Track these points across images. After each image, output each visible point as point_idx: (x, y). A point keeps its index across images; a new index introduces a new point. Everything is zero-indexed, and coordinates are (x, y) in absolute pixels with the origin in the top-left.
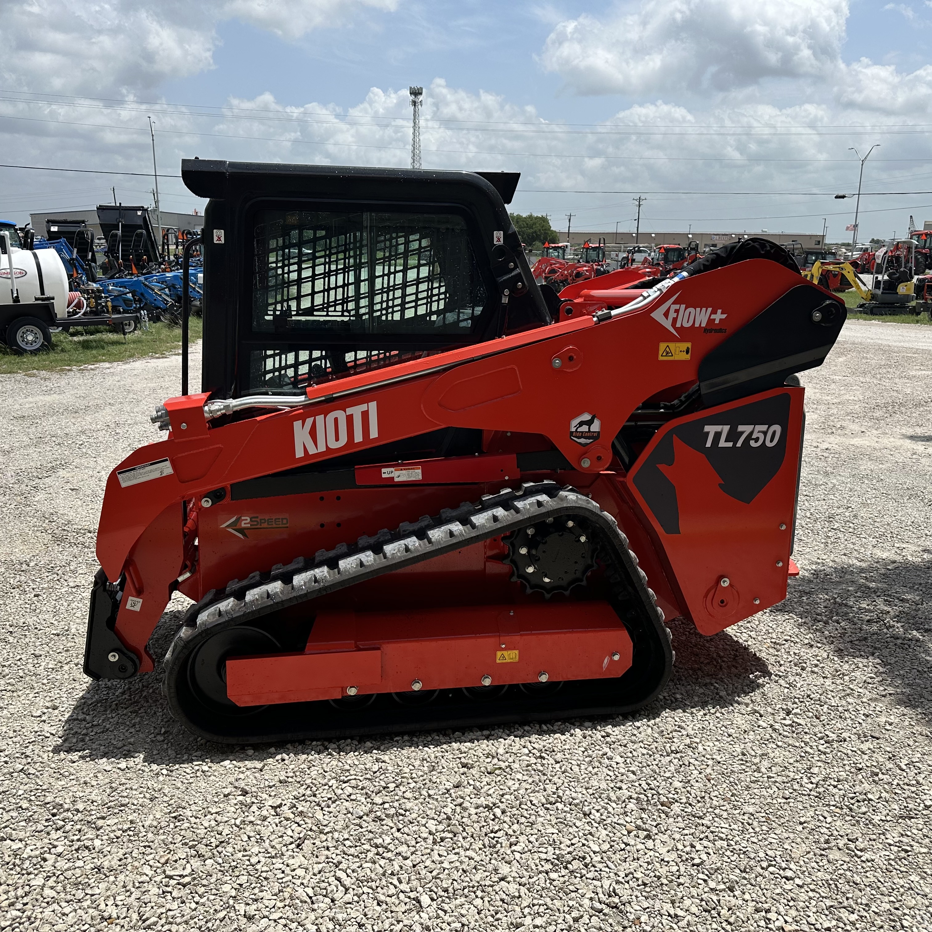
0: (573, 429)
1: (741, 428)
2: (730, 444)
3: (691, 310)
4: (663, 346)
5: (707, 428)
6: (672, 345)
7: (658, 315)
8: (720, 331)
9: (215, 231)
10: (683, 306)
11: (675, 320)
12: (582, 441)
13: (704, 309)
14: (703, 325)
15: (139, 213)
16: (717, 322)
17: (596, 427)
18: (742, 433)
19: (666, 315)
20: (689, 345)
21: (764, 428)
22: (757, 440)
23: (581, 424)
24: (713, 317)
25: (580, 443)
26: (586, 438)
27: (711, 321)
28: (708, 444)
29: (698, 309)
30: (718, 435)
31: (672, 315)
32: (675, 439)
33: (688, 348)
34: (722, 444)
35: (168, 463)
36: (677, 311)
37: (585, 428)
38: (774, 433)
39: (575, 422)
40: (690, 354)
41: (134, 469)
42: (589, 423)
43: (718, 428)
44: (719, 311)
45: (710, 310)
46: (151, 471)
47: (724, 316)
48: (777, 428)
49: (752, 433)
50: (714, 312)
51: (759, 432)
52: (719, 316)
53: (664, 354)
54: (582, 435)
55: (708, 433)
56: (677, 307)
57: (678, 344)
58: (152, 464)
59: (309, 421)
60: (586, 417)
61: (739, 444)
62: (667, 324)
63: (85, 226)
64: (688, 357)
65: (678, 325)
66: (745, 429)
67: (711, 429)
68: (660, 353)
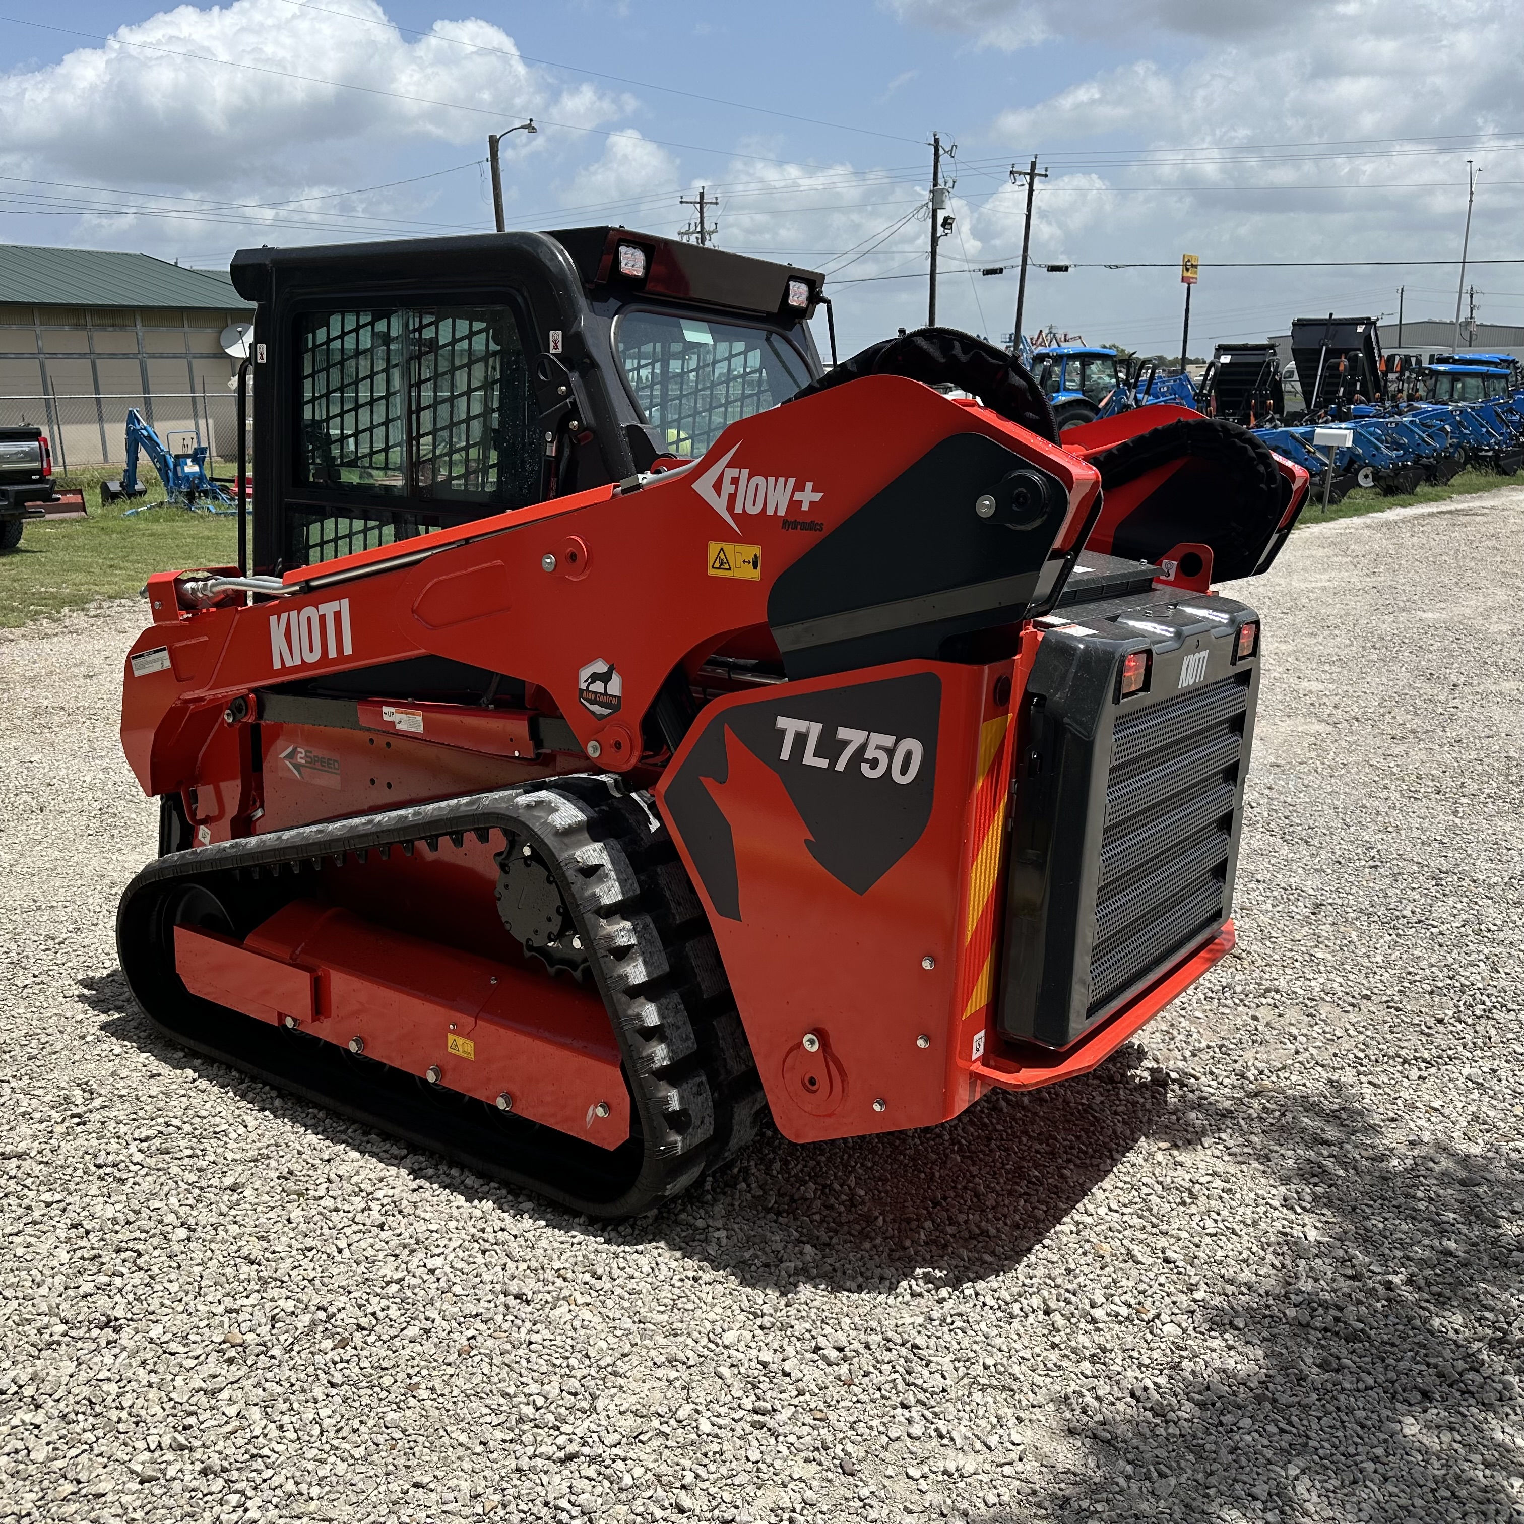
0: (583, 686)
1: (843, 733)
2: (823, 763)
3: (759, 479)
4: (714, 548)
5: (782, 722)
6: (729, 548)
7: (703, 487)
8: (811, 526)
10: (745, 472)
11: (732, 498)
12: (595, 708)
13: (781, 480)
14: (782, 512)
15: (1360, 329)
16: (805, 507)
17: (615, 687)
18: (846, 743)
19: (718, 487)
20: (757, 550)
21: (888, 740)
22: (874, 764)
23: (595, 677)
24: (798, 496)
25: (593, 712)
26: (602, 704)
27: (794, 505)
28: (785, 755)
29: (772, 480)
30: (801, 739)
31: (728, 488)
32: (729, 735)
33: (756, 556)
34: (809, 759)
35: (165, 653)
36: (735, 481)
37: (598, 687)
38: (908, 756)
39: (585, 674)
40: (759, 568)
41: (142, 656)
42: (605, 678)
43: (801, 725)
44: (809, 486)
45: (792, 481)
46: (155, 661)
47: (817, 497)
48: (913, 745)
49: (863, 748)
50: (799, 487)
51: (878, 747)
52: (809, 497)
53: (717, 565)
54: (596, 699)
55: (783, 732)
56: (734, 472)
57: (739, 548)
58: (156, 652)
59: (284, 616)
60: (600, 667)
61: (840, 766)
62: (719, 505)
63: (1275, 354)
64: (755, 574)
65: (738, 510)
66: (853, 736)
67: (789, 725)
68: (710, 563)
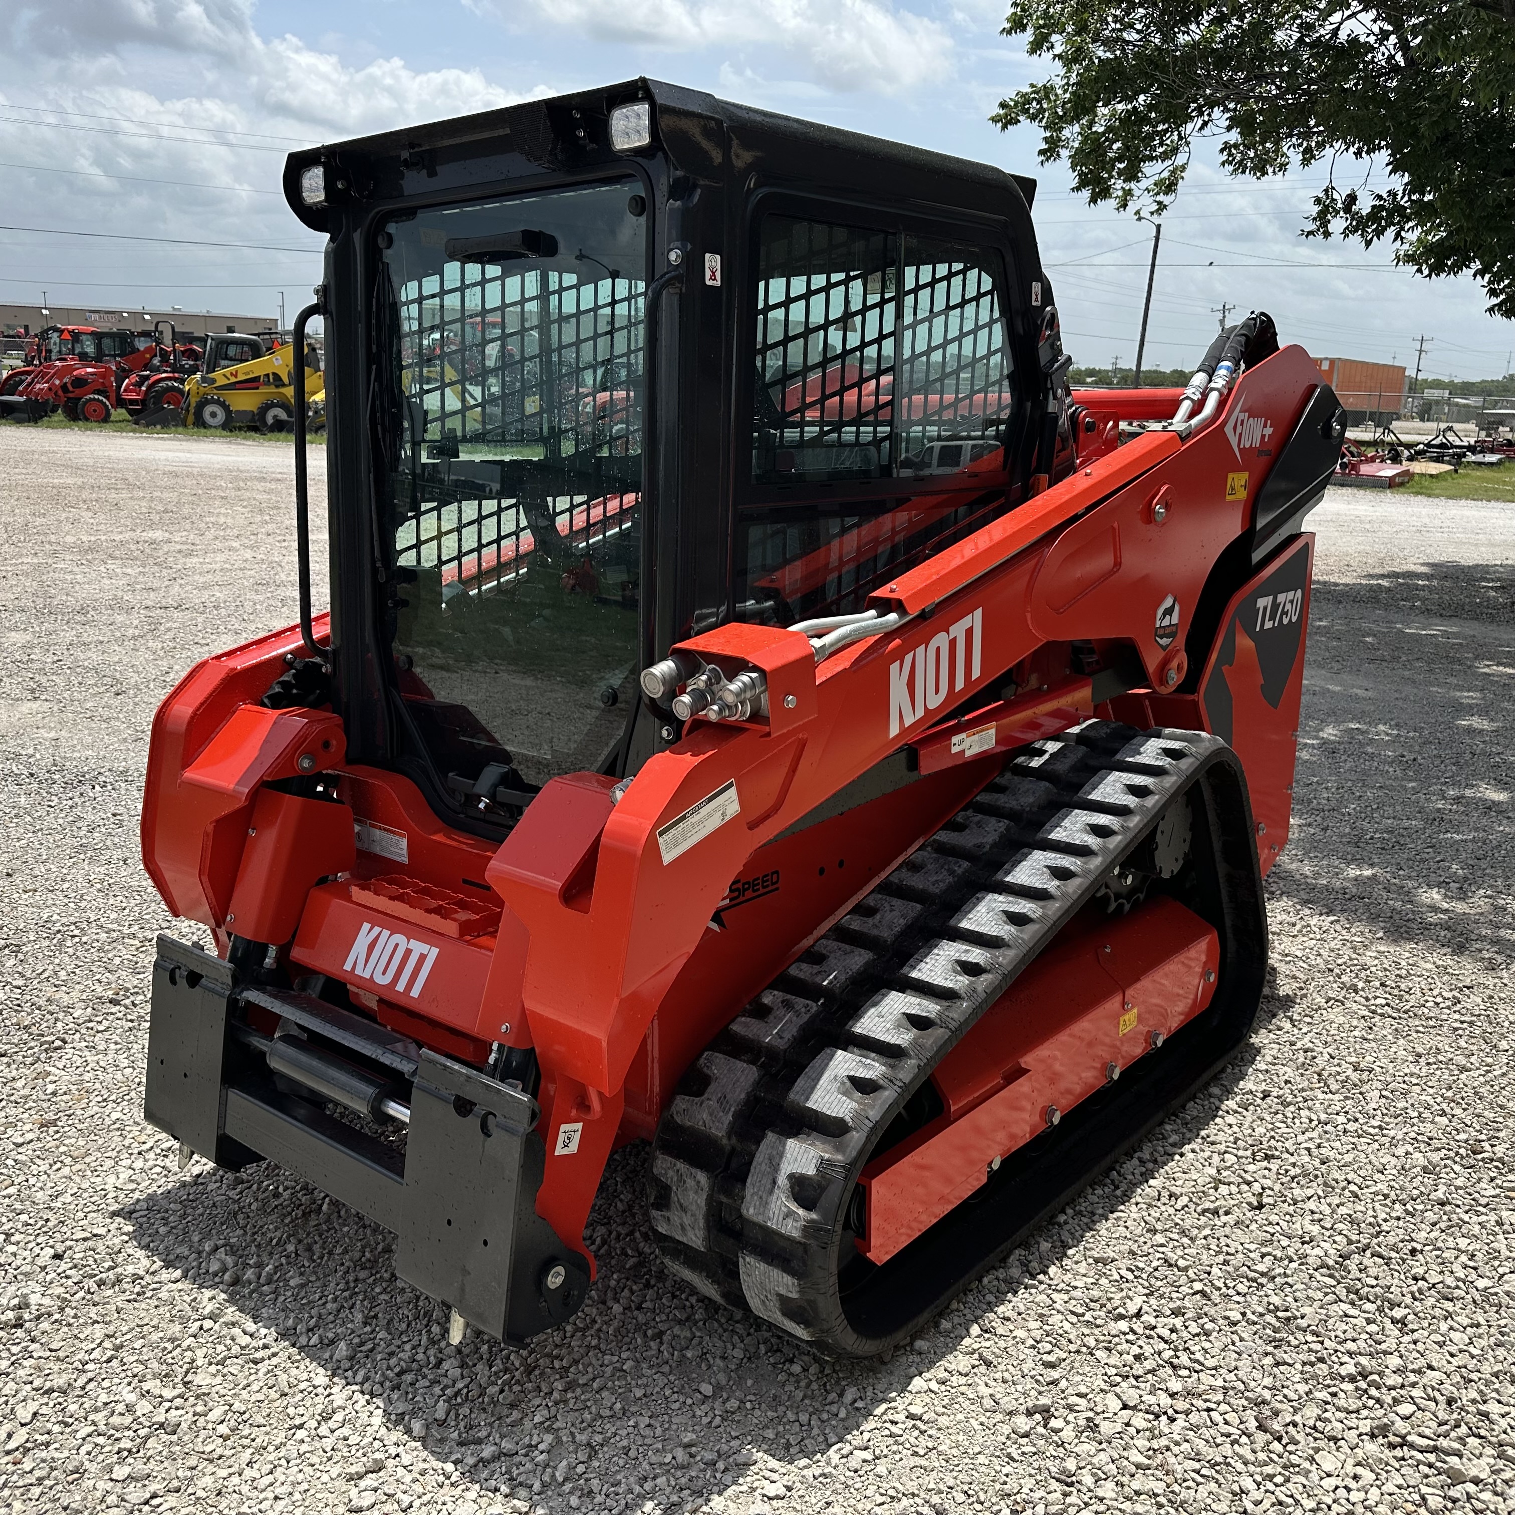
0: (1158, 625)
1: (1279, 599)
2: (1271, 624)
3: (1251, 420)
6: (1236, 476)
7: (1229, 430)
8: (1268, 453)
9: (707, 255)
10: (1247, 416)
12: (1164, 642)
13: (1259, 420)
16: (1266, 439)
18: (1279, 605)
19: (1235, 428)
20: (1247, 476)
21: (1292, 595)
22: (1287, 614)
23: (1165, 614)
24: (1264, 431)
25: (1162, 646)
26: (1167, 636)
28: (1258, 627)
29: (1256, 420)
31: (1239, 429)
32: (1237, 624)
33: (1246, 480)
34: (1267, 624)
35: (733, 791)
36: (1242, 423)
37: (1167, 621)
38: (1297, 601)
39: (1160, 612)
40: (1247, 489)
42: (1171, 611)
43: (1265, 601)
44: (1269, 423)
46: (708, 816)
47: (1271, 431)
48: (1299, 594)
49: (1284, 605)
51: (1289, 602)
52: (1268, 431)
53: (1230, 491)
54: (1165, 632)
55: (1258, 610)
56: (1243, 416)
57: (1240, 475)
60: (1170, 602)
61: (1276, 623)
64: (1245, 494)
65: (1242, 445)
67: (1261, 604)
68: (1228, 489)
